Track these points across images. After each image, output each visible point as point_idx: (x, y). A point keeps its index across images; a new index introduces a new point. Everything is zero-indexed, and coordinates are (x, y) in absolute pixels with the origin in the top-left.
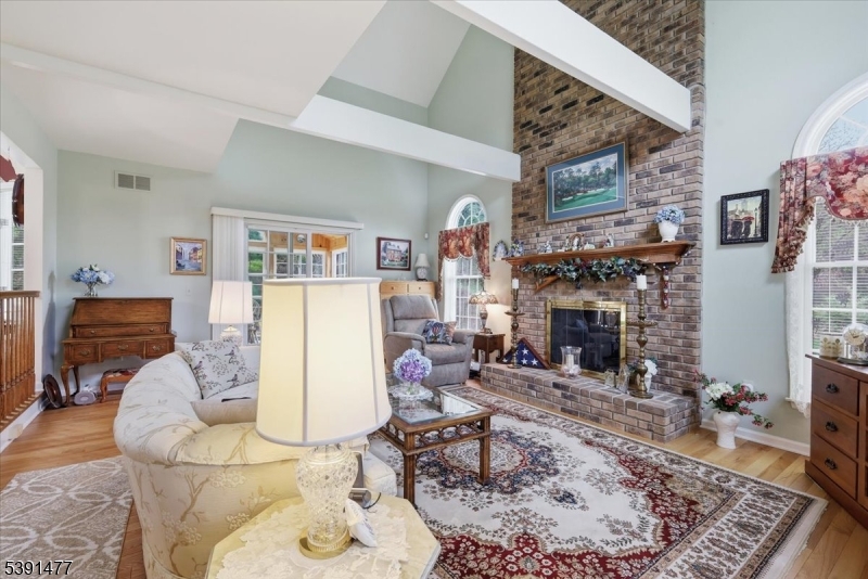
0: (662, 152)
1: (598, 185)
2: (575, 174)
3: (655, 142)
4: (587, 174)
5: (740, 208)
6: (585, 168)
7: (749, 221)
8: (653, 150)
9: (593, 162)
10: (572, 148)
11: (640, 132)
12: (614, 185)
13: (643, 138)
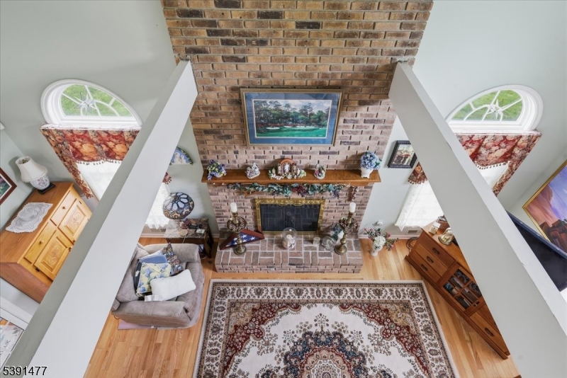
0: (370, 107)
1: (308, 123)
2: (283, 108)
3: (366, 98)
4: (298, 111)
5: (405, 149)
6: (296, 105)
7: (407, 156)
8: (362, 103)
9: (305, 102)
10: (276, 76)
11: (355, 84)
12: (324, 126)
13: (355, 90)
